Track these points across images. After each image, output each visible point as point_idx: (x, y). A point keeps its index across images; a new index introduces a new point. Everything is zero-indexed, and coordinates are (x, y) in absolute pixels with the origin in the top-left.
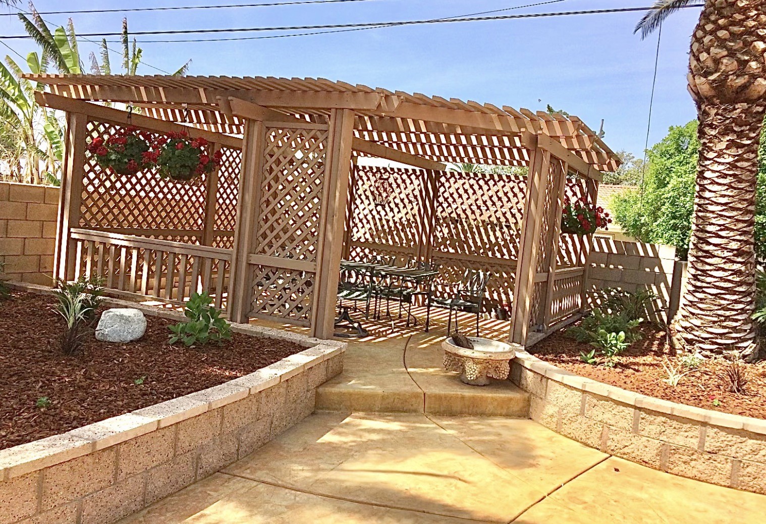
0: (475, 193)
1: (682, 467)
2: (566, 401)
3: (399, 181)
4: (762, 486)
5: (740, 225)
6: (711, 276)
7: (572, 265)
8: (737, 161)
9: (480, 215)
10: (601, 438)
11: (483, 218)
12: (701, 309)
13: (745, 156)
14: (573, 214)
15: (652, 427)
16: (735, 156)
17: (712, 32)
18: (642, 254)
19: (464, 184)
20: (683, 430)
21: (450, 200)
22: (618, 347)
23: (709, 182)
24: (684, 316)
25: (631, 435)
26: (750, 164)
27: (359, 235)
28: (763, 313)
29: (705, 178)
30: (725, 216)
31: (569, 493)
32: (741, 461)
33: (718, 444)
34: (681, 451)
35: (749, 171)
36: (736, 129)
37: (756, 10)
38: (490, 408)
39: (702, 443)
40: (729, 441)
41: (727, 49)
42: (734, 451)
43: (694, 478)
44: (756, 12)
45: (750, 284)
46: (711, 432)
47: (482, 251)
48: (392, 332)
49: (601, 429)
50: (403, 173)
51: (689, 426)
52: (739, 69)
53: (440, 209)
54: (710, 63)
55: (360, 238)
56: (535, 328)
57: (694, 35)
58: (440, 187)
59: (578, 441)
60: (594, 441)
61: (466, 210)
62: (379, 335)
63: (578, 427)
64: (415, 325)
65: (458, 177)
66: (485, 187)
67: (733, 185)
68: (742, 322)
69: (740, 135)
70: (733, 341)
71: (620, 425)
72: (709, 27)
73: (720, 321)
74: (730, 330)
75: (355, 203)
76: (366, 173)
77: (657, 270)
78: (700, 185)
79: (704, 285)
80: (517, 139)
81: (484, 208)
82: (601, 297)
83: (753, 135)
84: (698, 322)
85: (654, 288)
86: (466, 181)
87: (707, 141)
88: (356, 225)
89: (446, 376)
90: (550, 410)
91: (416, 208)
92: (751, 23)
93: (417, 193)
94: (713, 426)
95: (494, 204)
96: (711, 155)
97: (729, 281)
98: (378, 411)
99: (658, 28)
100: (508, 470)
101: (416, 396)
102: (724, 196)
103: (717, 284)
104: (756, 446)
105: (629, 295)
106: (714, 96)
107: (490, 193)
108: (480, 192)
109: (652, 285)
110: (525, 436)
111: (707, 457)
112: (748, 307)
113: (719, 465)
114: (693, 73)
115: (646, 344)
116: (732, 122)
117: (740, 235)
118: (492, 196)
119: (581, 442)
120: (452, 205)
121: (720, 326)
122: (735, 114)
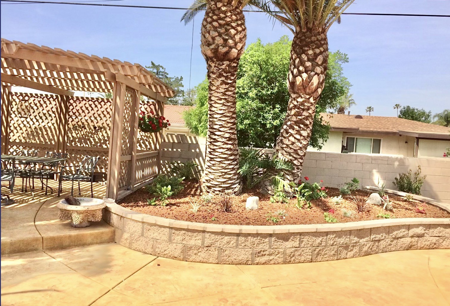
0: (92, 109)
1: (194, 257)
2: (134, 229)
3: (42, 102)
4: (232, 260)
5: (229, 125)
6: (218, 152)
7: (152, 150)
8: (226, 91)
9: (97, 123)
10: (152, 248)
11: (98, 124)
12: (214, 170)
13: (229, 89)
14: (147, 120)
15: (178, 237)
16: (225, 89)
17: (211, 23)
18: (190, 142)
19: (86, 104)
20: (194, 236)
21: (77, 114)
22: (168, 194)
23: (214, 102)
24: (206, 174)
25: (168, 243)
26: (232, 93)
27: (14, 138)
28: (242, 170)
29: (212, 100)
30: (222, 120)
31: (126, 284)
32: (222, 249)
33: (211, 242)
34: (193, 248)
35: (232, 97)
36: (225, 74)
37: (231, 13)
38: (89, 240)
39: (203, 243)
40: (216, 239)
41: (218, 32)
42: (219, 244)
43: (200, 262)
44: (230, 14)
45: (236, 155)
46: (207, 235)
47: (99, 144)
48: (33, 200)
49: (152, 242)
50: (44, 97)
51: (196, 234)
52: (224, 43)
53: (70, 120)
54: (210, 39)
55: (16, 139)
56: (126, 187)
57: (203, 24)
58: (70, 106)
59: (141, 252)
60: (149, 250)
61: (87, 120)
62: (22, 202)
63: (140, 244)
64: (52, 193)
65: (81, 100)
66: (99, 106)
67: (225, 104)
68: (233, 174)
69: (227, 78)
70: (229, 185)
71: (162, 239)
72: (209, 20)
73: (223, 175)
74: (228, 180)
75: (11, 117)
76: (18, 97)
77: (198, 150)
78: (210, 104)
79: (214, 157)
80: (102, 76)
81: (99, 119)
82: (170, 167)
83: (232, 78)
84: (212, 177)
85: (197, 160)
86: (87, 102)
87: (211, 81)
88: (12, 131)
89: (62, 224)
90: (126, 235)
91: (54, 119)
92: (228, 19)
93: (54, 109)
94: (208, 232)
95: (105, 116)
96: (214, 88)
97: (226, 154)
98: (7, 254)
99: (193, 20)
100: (90, 278)
101: (36, 240)
102: (221, 110)
103: (220, 156)
104: (228, 240)
105: (183, 165)
106: (213, 57)
107: (103, 109)
108: (96, 109)
109: (196, 159)
110: (109, 254)
111: (206, 249)
112: (235, 167)
113: (212, 253)
114: (203, 45)
115: (188, 191)
116: (222, 71)
117: (229, 130)
118: (104, 111)
119: (143, 252)
120: (79, 117)
121: (223, 178)
122: (223, 67)
